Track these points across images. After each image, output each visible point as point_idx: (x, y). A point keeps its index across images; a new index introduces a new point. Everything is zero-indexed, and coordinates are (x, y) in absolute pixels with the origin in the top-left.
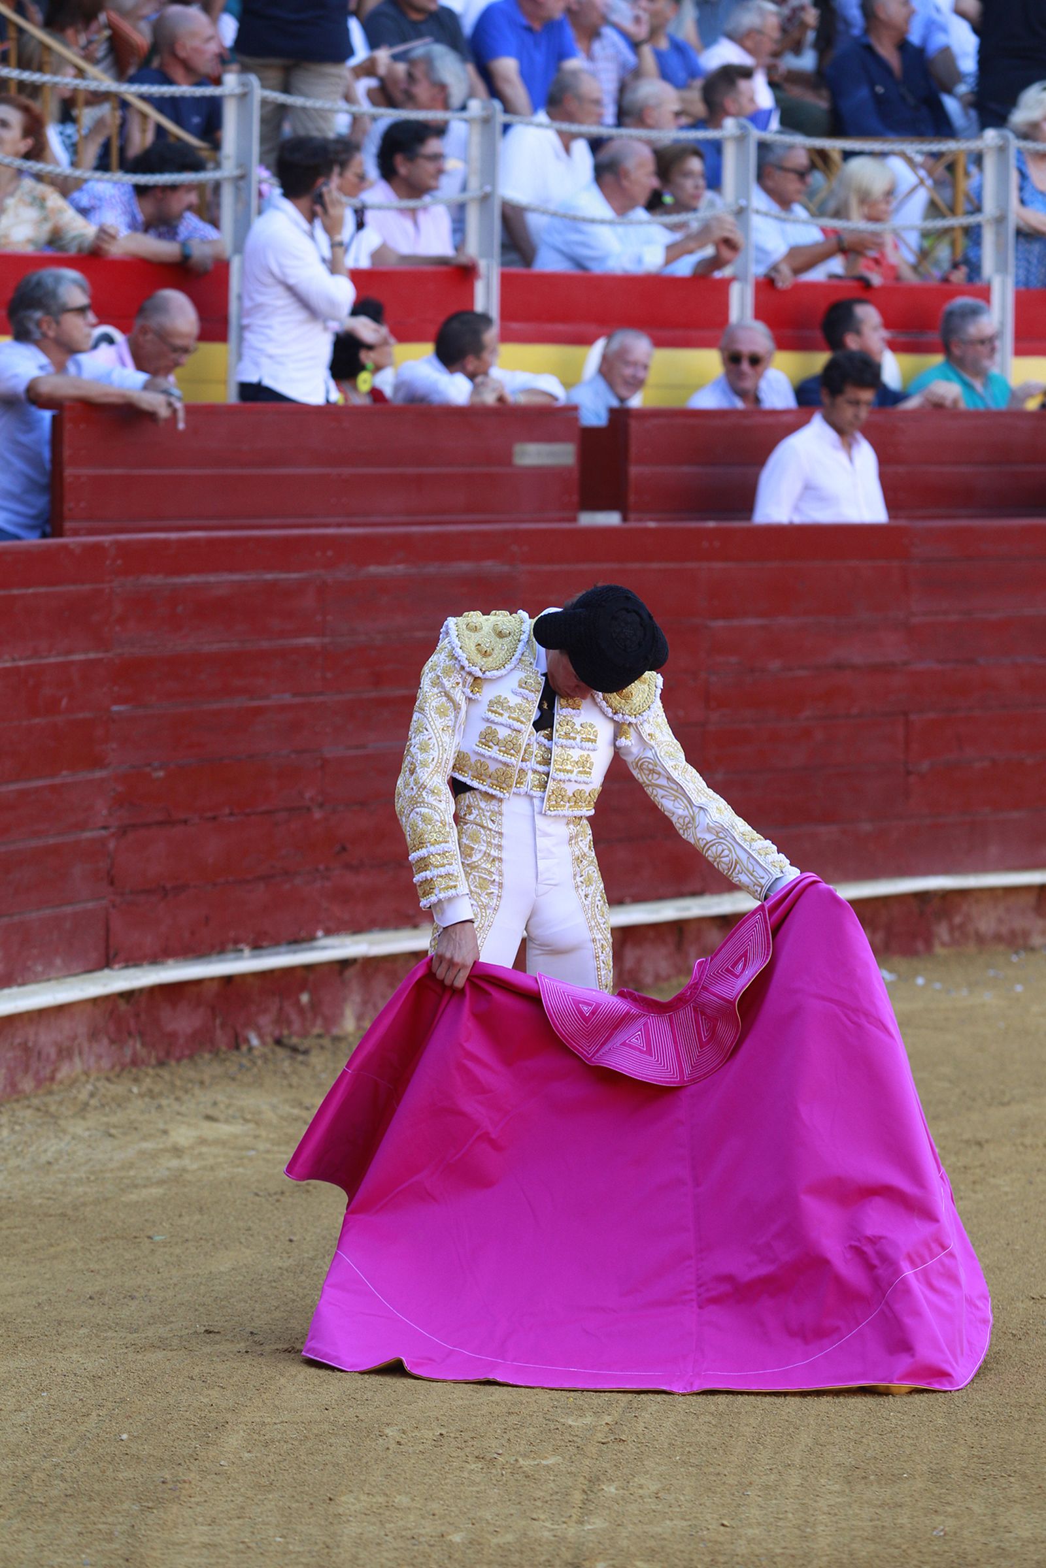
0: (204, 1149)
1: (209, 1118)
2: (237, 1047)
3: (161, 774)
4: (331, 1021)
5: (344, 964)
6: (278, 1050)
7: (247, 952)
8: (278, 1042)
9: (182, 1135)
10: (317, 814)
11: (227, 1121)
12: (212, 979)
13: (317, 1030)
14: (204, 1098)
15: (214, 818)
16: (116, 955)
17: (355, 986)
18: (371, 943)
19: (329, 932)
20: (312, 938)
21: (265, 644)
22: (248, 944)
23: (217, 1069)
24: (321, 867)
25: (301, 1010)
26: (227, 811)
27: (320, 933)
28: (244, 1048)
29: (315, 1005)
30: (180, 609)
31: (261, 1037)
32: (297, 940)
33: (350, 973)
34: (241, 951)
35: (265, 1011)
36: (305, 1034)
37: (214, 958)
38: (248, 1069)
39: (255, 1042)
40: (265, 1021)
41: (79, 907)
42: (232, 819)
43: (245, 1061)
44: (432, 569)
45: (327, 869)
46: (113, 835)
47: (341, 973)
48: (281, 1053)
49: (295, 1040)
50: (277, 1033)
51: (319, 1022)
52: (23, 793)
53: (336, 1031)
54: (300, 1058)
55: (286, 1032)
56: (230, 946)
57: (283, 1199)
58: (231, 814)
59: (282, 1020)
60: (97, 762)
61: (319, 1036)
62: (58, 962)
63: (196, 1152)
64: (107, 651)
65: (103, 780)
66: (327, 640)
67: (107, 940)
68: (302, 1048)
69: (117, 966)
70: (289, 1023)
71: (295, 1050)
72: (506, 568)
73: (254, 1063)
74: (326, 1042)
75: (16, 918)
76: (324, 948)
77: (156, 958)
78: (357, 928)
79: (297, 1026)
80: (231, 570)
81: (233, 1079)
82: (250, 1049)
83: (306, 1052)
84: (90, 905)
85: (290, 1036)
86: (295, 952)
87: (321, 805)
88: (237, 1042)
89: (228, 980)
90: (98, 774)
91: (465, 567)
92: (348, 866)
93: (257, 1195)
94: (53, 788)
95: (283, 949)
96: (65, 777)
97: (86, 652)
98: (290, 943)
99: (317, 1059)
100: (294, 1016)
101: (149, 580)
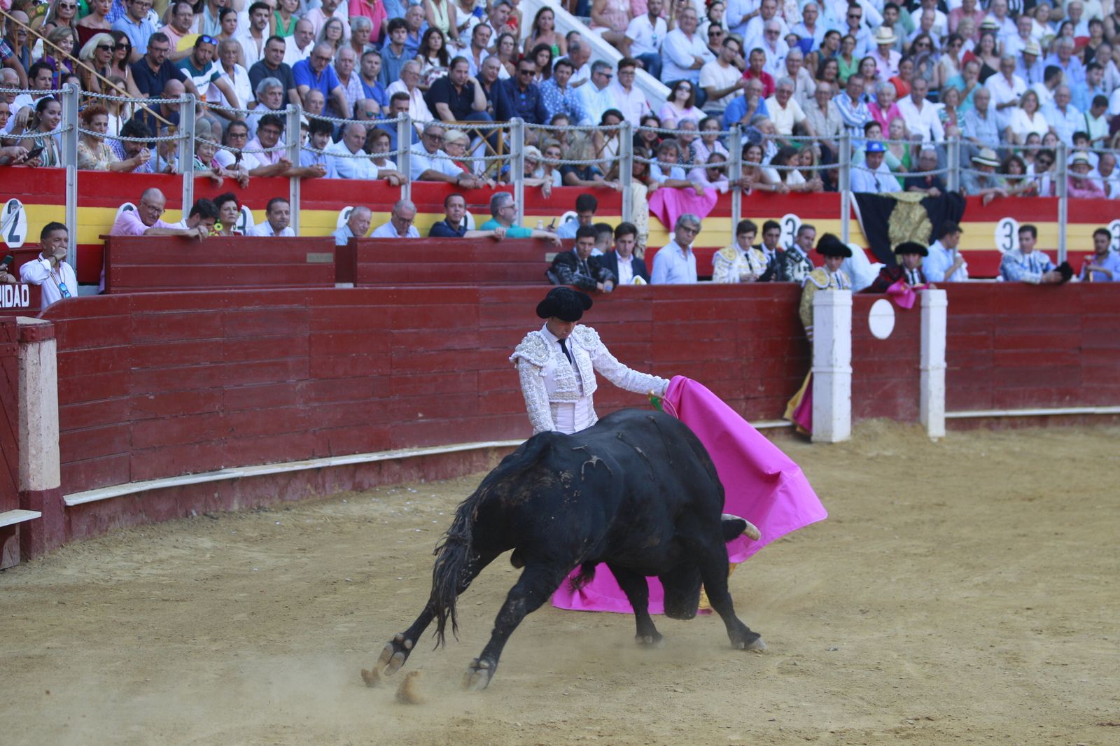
0: (173, 560)
1: (175, 547)
2: (187, 517)
3: (152, 397)
4: (228, 505)
5: (233, 480)
6: (205, 517)
7: (191, 475)
8: (205, 515)
9: (163, 554)
10: (221, 415)
11: (182, 548)
12: (175, 487)
13: (222, 509)
14: (172, 538)
15: (176, 417)
16: (133, 476)
17: (238, 489)
18: (244, 471)
19: (226, 467)
20: (221, 469)
21: (198, 341)
22: (191, 471)
23: (177, 526)
24: (223, 438)
25: (215, 501)
26: (182, 413)
27: (222, 467)
28: (190, 517)
29: (221, 498)
30: (161, 325)
31: (197, 512)
32: (213, 470)
33: (236, 484)
35: (199, 501)
36: (216, 511)
37: (176, 478)
38: (192, 526)
39: (195, 514)
40: (199, 505)
41: (117, 456)
42: (184, 417)
43: (190, 523)
44: (271, 307)
45: (226, 438)
46: (132, 424)
47: (232, 484)
48: (206, 519)
49: (212, 513)
50: (204, 510)
51: (223, 506)
52: (93, 406)
53: (231, 510)
54: (215, 521)
55: (208, 510)
56: (183, 472)
58: (184, 415)
59: (206, 505)
60: (125, 393)
61: (223, 512)
62: (109, 479)
64: (129, 344)
65: (128, 400)
66: (225, 338)
67: (130, 470)
68: (215, 517)
69: (134, 482)
70: (209, 506)
71: (212, 517)
72: (304, 307)
73: (195, 523)
74: (226, 514)
75: (90, 460)
76: (224, 473)
77: (151, 478)
78: (239, 465)
79: (213, 508)
80: (183, 309)
81: (185, 530)
82: (193, 517)
83: (217, 519)
84: (122, 455)
85: (210, 512)
86: (212, 475)
87: (223, 411)
88: (187, 514)
89: (183, 487)
90: (125, 398)
91: (286, 306)
92: (235, 438)
93: (196, 580)
94: (106, 404)
95: (206, 474)
96: (111, 399)
97: (120, 344)
98: (210, 471)
99: (222, 522)
100: (211, 503)
101: (147, 312)
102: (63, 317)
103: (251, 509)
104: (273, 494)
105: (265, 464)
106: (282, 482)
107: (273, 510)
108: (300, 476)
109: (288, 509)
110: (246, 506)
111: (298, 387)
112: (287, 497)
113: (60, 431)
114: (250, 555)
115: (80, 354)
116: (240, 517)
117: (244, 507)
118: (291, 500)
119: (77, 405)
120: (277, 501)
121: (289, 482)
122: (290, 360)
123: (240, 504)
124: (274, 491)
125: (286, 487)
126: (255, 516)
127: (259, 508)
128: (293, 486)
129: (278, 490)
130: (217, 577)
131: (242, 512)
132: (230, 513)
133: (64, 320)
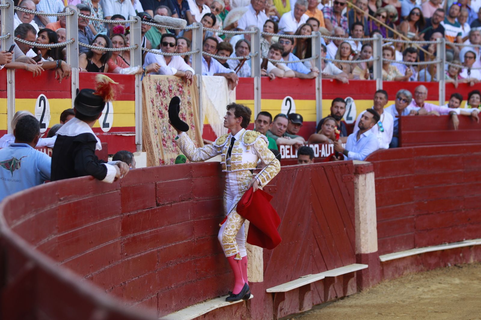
0: (439, 290)
1: (440, 283)
3: (426, 202)
4: (467, 260)
5: (470, 247)
7: (447, 244)
8: (455, 265)
9: (434, 287)
10: (463, 211)
11: (444, 284)
12: (439, 251)
13: (464, 262)
14: (438, 278)
15: (439, 213)
16: (416, 245)
17: (473, 252)
18: (477, 242)
19: (466, 239)
20: (462, 241)
21: (450, 171)
22: (447, 242)
23: (440, 272)
24: (464, 224)
25: (460, 258)
26: (442, 211)
27: (464, 239)
28: (447, 267)
29: (464, 257)
30: (430, 164)
31: (451, 264)
32: (460, 241)
33: (472, 249)
35: (452, 258)
36: (461, 263)
37: (440, 245)
38: (448, 272)
39: (450, 265)
40: (452, 260)
41: (407, 234)
42: (443, 213)
43: (447, 270)
45: (466, 224)
46: (415, 217)
47: (469, 249)
48: (456, 268)
49: (459, 265)
50: (455, 263)
51: (465, 260)
52: (394, 207)
53: (469, 263)
54: (461, 269)
55: (457, 263)
56: (443, 243)
57: (458, 302)
59: (456, 260)
60: (411, 200)
61: (465, 264)
62: (403, 247)
63: (437, 291)
64: (413, 174)
66: (465, 170)
67: (414, 241)
69: (417, 248)
71: (459, 267)
73: (450, 270)
74: (466, 265)
75: (393, 237)
76: (466, 243)
77: (426, 246)
78: (473, 238)
79: (459, 261)
80: (441, 154)
81: (445, 274)
82: (449, 267)
83: (462, 267)
84: (410, 233)
86: (459, 244)
87: (464, 209)
88: (445, 265)
89: (443, 251)
90: (412, 203)
92: (471, 223)
93: (452, 301)
94: (401, 206)
95: (456, 243)
96: (404, 203)
97: (408, 174)
99: (464, 269)
100: (459, 259)
101: (422, 157)
102: (378, 160)
103: (480, 262)
110: (478, 260)
113: (377, 221)
115: (387, 180)
116: (475, 267)
117: (476, 261)
119: (386, 207)
123: (474, 259)
130: (463, 299)
131: (475, 264)
132: (469, 264)
133: (378, 162)
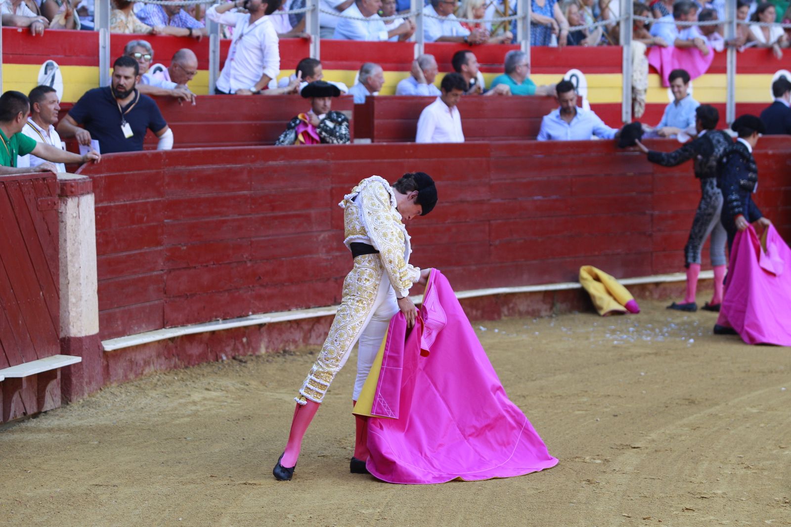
0: (206, 402)
1: (207, 389)
2: (217, 361)
3: (185, 248)
4: (256, 349)
5: (261, 326)
6: (234, 361)
7: (221, 321)
8: (234, 358)
9: (196, 396)
10: (249, 264)
11: (214, 391)
12: (207, 332)
13: (249, 353)
14: (205, 381)
15: (207, 266)
16: (167, 322)
17: (265, 334)
18: (272, 317)
19: (254, 313)
20: (248, 315)
21: (227, 194)
22: (221, 318)
23: (209, 369)
24: (251, 286)
25: (243, 345)
26: (212, 263)
27: (250, 313)
28: (220, 361)
29: (249, 343)
30: (192, 180)
31: (227, 356)
32: (242, 316)
33: (263, 329)
34: (218, 320)
35: (228, 345)
36: (245, 355)
37: (207, 324)
38: (222, 369)
39: (224, 358)
40: (228, 349)
41: (152, 303)
42: (214, 266)
43: (220, 366)
44: (294, 162)
45: (253, 286)
46: (165, 273)
47: (259, 329)
48: (235, 362)
49: (241, 357)
50: (233, 354)
51: (251, 350)
52: (129, 256)
53: (257, 353)
54: (243, 364)
55: (237, 354)
56: (214, 319)
57: (239, 422)
58: (214, 264)
59: (235, 349)
60: (159, 243)
61: (251, 355)
62: (144, 326)
63: (202, 403)
64: (162, 197)
65: (161, 250)
66: (252, 192)
67: (163, 316)
68: (244, 360)
69: (167, 327)
70: (238, 350)
71: (241, 361)
72: (325, 162)
73: (225, 367)
74: (253, 358)
75: (126, 308)
76: (252, 319)
77: (183, 324)
78: (266, 311)
79: (241, 351)
80: (213, 163)
81: (216, 373)
82: (223, 361)
83: (245, 362)
84: (156, 302)
85: (239, 356)
86: (240, 321)
87: (250, 260)
88: (217, 358)
89: (213, 333)
90: (159, 248)
91: (308, 162)
92: (262, 285)
93: (228, 420)
94: (141, 254)
95: (235, 320)
96: (146, 249)
97: (153, 197)
98: (238, 317)
99: (250, 365)
100: (240, 348)
101: (179, 167)
102: (101, 172)
103: (277, 352)
104: (297, 339)
105: (290, 310)
106: (306, 327)
107: (298, 353)
108: (323, 321)
109: (311, 353)
110: (273, 350)
111: (321, 238)
112: (311, 341)
113: (99, 280)
114: (278, 396)
115: (117, 207)
116: (267, 361)
117: (270, 350)
118: (314, 344)
119: (114, 255)
120: (301, 346)
121: (313, 327)
122: (313, 212)
123: (267, 348)
124: (298, 335)
125: (310, 331)
126: (281, 359)
127: (285, 351)
128: (317, 330)
129: (302, 335)
130: (248, 418)
131: (269, 356)
132: (258, 357)
133: (102, 175)
